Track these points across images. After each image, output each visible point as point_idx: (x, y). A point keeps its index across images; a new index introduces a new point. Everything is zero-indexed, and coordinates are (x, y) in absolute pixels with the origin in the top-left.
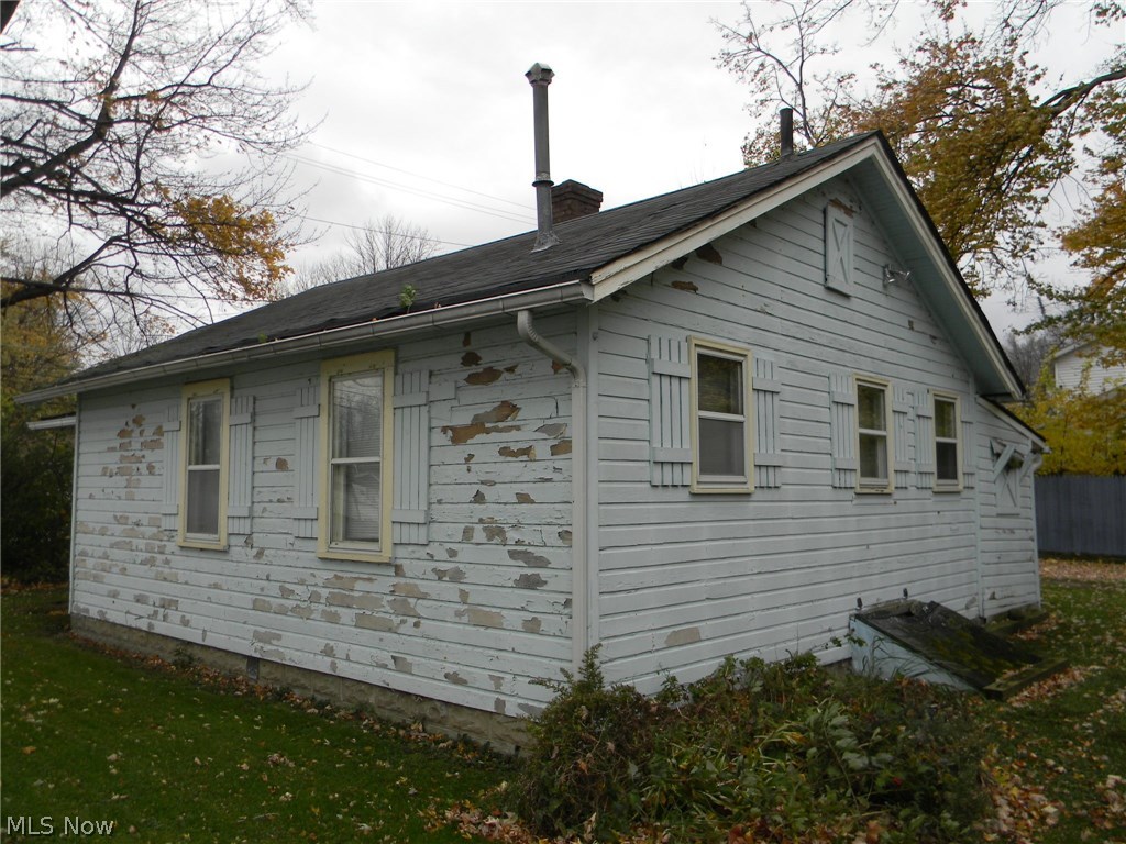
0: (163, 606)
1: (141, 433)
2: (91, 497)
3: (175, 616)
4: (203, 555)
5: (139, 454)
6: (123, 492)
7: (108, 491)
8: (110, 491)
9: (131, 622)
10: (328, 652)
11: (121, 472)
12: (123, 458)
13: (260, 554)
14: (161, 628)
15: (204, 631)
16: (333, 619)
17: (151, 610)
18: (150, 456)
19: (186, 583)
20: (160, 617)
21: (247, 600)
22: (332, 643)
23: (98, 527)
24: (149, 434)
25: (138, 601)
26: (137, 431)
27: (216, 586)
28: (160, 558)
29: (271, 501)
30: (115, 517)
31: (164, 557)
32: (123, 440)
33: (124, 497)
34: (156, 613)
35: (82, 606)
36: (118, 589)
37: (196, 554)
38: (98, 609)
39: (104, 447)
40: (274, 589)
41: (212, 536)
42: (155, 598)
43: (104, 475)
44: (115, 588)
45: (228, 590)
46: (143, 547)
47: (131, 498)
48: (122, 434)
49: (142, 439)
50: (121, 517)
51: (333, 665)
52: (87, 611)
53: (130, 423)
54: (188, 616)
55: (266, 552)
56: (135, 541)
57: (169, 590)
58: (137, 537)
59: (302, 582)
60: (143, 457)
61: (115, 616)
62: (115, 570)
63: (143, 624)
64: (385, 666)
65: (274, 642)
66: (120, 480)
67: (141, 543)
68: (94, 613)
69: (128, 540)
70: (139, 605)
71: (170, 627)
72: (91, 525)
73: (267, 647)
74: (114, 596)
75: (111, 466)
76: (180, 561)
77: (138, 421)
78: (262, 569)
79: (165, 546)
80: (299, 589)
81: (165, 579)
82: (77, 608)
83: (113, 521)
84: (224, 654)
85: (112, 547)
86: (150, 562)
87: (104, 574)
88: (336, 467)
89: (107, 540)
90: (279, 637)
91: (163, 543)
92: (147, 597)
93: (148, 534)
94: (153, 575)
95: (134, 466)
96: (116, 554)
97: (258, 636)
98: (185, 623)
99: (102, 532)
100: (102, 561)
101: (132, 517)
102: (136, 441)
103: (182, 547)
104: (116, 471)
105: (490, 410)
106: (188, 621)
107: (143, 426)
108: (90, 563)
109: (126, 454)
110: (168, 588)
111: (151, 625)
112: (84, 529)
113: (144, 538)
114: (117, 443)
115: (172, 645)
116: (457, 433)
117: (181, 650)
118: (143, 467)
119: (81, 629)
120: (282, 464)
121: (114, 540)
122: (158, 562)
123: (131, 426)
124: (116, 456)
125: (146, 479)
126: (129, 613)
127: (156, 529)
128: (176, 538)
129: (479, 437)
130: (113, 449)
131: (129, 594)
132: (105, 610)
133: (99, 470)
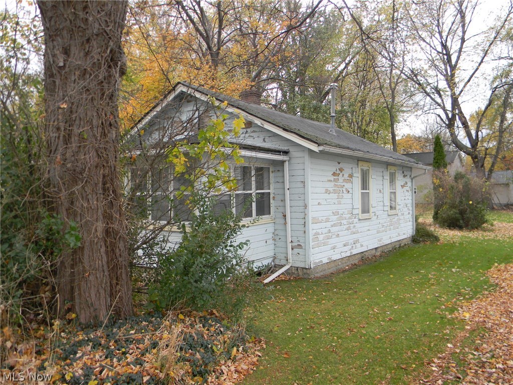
0: (354, 244)
1: (343, 175)
2: (319, 204)
3: (358, 245)
4: (366, 221)
5: (343, 184)
6: (336, 201)
8: (329, 200)
9: (344, 255)
11: (335, 192)
12: (335, 185)
13: (377, 217)
14: (355, 252)
17: (350, 247)
18: (348, 186)
19: (361, 232)
20: (354, 248)
21: (375, 232)
23: (324, 218)
24: (346, 176)
25: (345, 246)
26: (341, 174)
28: (352, 225)
29: (379, 202)
30: (333, 212)
31: (353, 225)
32: (335, 177)
33: (336, 203)
34: (352, 247)
35: (317, 261)
36: (335, 244)
37: (364, 221)
38: (327, 258)
39: (326, 179)
40: (380, 226)
41: (369, 214)
42: (351, 241)
43: (326, 193)
45: (371, 230)
47: (340, 203)
48: (334, 174)
49: (343, 178)
50: (335, 212)
51: (391, 240)
52: (321, 261)
53: (338, 170)
54: (362, 243)
55: (379, 216)
58: (343, 220)
59: (385, 223)
60: (344, 186)
61: (336, 257)
62: (333, 236)
63: (349, 254)
66: (335, 196)
67: (344, 222)
68: (325, 261)
69: (339, 222)
70: (345, 247)
71: (358, 250)
72: (320, 218)
73: (381, 242)
74: (334, 249)
75: (329, 189)
76: (359, 225)
77: (341, 170)
78: (378, 221)
79: (353, 221)
81: (354, 233)
82: (315, 263)
83: (332, 215)
84: (371, 251)
85: (332, 226)
86: (348, 229)
87: (328, 240)
88: (391, 192)
89: (329, 224)
90: (382, 239)
92: (349, 242)
93: (347, 218)
94: (350, 233)
95: (341, 189)
96: (334, 229)
98: (362, 246)
99: (327, 221)
100: (327, 234)
101: (340, 212)
102: (341, 178)
103: (359, 220)
104: (333, 191)
105: (405, 182)
106: (363, 245)
107: (343, 172)
108: (321, 237)
109: (336, 183)
110: (355, 236)
111: (351, 253)
112: (316, 221)
113: (346, 219)
114: (332, 178)
115: (357, 256)
116: (402, 186)
117: (359, 256)
118: (344, 189)
119: (317, 273)
120: (380, 191)
121: (332, 223)
122: (352, 228)
123: (338, 172)
124: (332, 184)
125: (346, 195)
126: (342, 252)
127: (350, 215)
128: (357, 217)
129: (404, 188)
130: (330, 181)
131: (341, 244)
132: (330, 257)
133: (324, 190)
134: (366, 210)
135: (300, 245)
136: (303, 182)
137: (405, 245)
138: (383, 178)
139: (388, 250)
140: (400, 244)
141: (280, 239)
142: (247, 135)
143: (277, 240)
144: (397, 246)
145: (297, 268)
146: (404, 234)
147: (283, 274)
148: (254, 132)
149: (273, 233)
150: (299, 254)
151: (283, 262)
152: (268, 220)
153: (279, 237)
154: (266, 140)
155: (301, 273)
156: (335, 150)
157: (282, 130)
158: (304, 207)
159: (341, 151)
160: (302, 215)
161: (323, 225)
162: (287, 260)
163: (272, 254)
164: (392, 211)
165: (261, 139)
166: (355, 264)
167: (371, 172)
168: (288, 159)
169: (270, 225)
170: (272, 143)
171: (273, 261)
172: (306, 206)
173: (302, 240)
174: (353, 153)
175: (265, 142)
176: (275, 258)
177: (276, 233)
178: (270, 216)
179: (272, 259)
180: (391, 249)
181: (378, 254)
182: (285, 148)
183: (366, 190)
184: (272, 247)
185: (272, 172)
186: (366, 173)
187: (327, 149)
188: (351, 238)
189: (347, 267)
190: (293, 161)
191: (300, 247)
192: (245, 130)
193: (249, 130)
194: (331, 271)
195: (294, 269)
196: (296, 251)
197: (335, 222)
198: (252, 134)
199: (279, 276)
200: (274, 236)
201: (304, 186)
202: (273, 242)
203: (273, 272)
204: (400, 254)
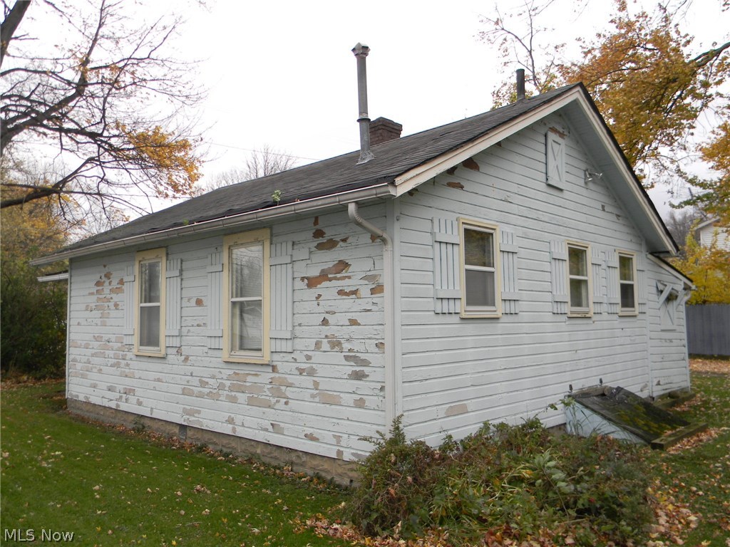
0: (125, 393)
1: (110, 283)
2: (79, 324)
3: (133, 399)
4: (150, 360)
5: (109, 296)
6: (99, 321)
7: (89, 320)
8: (91, 320)
9: (106, 403)
10: (230, 421)
11: (97, 308)
12: (99, 299)
13: (186, 359)
14: (124, 407)
15: (152, 408)
16: (233, 400)
17: (118, 395)
18: (116, 298)
19: (140, 378)
20: (124, 400)
21: (178, 389)
22: (233, 415)
23: (83, 343)
24: (115, 284)
25: (109, 390)
26: (107, 283)
27: (159, 380)
28: (123, 362)
29: (193, 326)
30: (94, 336)
31: (125, 362)
32: (99, 288)
33: (99, 324)
34: (121, 397)
35: (74, 393)
36: (97, 382)
37: (145, 359)
38: (84, 395)
39: (87, 292)
40: (195, 381)
41: (156, 348)
42: (121, 388)
43: (87, 310)
44: (95, 382)
45: (166, 382)
46: (112, 356)
47: (104, 325)
48: (98, 284)
49: (111, 287)
50: (98, 336)
51: (234, 430)
52: (77, 396)
53: (103, 277)
54: (141, 399)
55: (190, 358)
56: (107, 352)
57: (129, 382)
58: (108, 350)
59: (213, 377)
60: (112, 298)
61: (94, 400)
62: (94, 370)
63: (113, 405)
64: (266, 430)
65: (196, 415)
66: (97, 313)
67: (111, 353)
68: (82, 398)
69: (102, 351)
70: (110, 392)
71: (130, 406)
72: (79, 342)
73: (192, 418)
74: (94, 387)
75: (91, 305)
76: (136, 364)
77: (108, 276)
78: (189, 369)
79: (126, 355)
80: (211, 381)
81: (126, 376)
82: (71, 394)
83: (93, 339)
84: (164, 423)
85: (92, 355)
86: (117, 365)
87: (87, 373)
88: (234, 303)
89: (89, 352)
90: (199, 412)
91: (125, 353)
92: (116, 387)
93: (115, 348)
94: (118, 373)
95: (106, 304)
96: (96, 360)
97: (186, 412)
99: (87, 346)
100: (86, 365)
101: (104, 337)
102: (107, 288)
104: (94, 307)
105: (331, 266)
106: (141, 402)
107: (110, 279)
108: (79, 366)
109: (101, 296)
111: (118, 405)
112: (75, 344)
113: (112, 350)
114: (95, 289)
116: (311, 281)
117: (135, 420)
118: (111, 305)
119: (73, 408)
120: (199, 302)
121: (94, 351)
122: (122, 365)
123: (104, 279)
124: (94, 298)
125: (113, 312)
126: (103, 397)
127: (120, 345)
128: (132, 350)
129: (325, 283)
130: (92, 294)
131: (104, 386)
132: (88, 396)
133: (83, 307)
134: (149, 336)
138: (208, 272)
181: (187, 440)
188: (119, 382)
197: (97, 351)
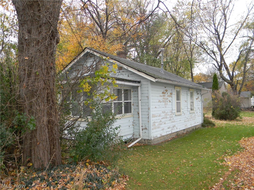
0: (173, 127)
1: (167, 93)
2: (155, 107)
3: (175, 128)
4: (179, 116)
5: (167, 98)
6: (164, 106)
8: (161, 106)
9: (168, 133)
10: (191, 124)
11: (163, 102)
12: (164, 98)
13: (184, 114)
14: (173, 131)
17: (171, 129)
18: (170, 98)
19: (176, 122)
20: (173, 129)
21: (183, 121)
23: (158, 115)
24: (169, 94)
25: (168, 128)
26: (166, 93)
27: (180, 121)
30: (162, 112)
31: (173, 118)
32: (163, 94)
35: (155, 136)
38: (159, 134)
39: (159, 95)
40: (186, 118)
41: (180, 113)
43: (159, 102)
44: (163, 128)
46: (169, 117)
47: (166, 107)
48: (163, 93)
49: (167, 95)
50: (164, 111)
51: (191, 126)
52: (157, 136)
53: (165, 91)
58: (167, 115)
59: (188, 117)
60: (168, 98)
61: (164, 134)
62: (163, 124)
63: (170, 132)
66: (164, 103)
67: (168, 116)
68: (159, 136)
69: (165, 116)
72: (156, 115)
74: (163, 130)
75: (161, 100)
76: (175, 118)
77: (166, 91)
79: (173, 116)
81: (173, 122)
82: (154, 137)
83: (162, 113)
85: (162, 119)
86: (170, 120)
87: (160, 125)
88: (191, 102)
89: (160, 118)
90: (187, 125)
92: (170, 127)
94: (171, 122)
95: (166, 100)
96: (163, 120)
97: (186, 126)
98: (177, 128)
99: (160, 116)
100: (159, 123)
101: (166, 111)
102: (166, 95)
103: (176, 115)
104: (162, 101)
105: (198, 97)
107: (167, 92)
108: (156, 124)
109: (164, 97)
110: (174, 123)
111: (172, 132)
112: (154, 116)
113: (169, 115)
114: (162, 95)
115: (174, 134)
116: (197, 99)
117: (176, 134)
118: (168, 100)
119: (155, 142)
120: (186, 101)
121: (162, 117)
122: (172, 119)
123: (165, 92)
124: (162, 98)
125: (169, 103)
126: (167, 132)
127: (171, 113)
128: (174, 114)
129: (198, 100)
130: (161, 96)
131: (167, 128)
132: (161, 134)
133: (158, 101)
134: (178, 110)
135: (146, 128)
136: (148, 97)
137: (198, 128)
138: (187, 95)
139: (190, 130)
140: (196, 128)
141: (136, 125)
142: (120, 73)
143: (135, 125)
144: (195, 129)
145: (145, 140)
146: (198, 122)
147: (137, 142)
148: (123, 72)
149: (133, 122)
150: (145, 132)
151: (138, 136)
152: (130, 115)
153: (136, 124)
154: (129, 76)
155: (146, 142)
156: (163, 81)
157: (137, 71)
158: (148, 109)
159: (167, 81)
160: (147, 113)
161: (158, 118)
162: (140, 135)
163: (132, 132)
164: (192, 111)
165: (127, 75)
166: (174, 138)
167: (181, 92)
168: (140, 85)
169: (131, 118)
170: (132, 77)
171: (133, 136)
172: (149, 109)
173: (147, 125)
174: (172, 82)
175: (129, 77)
176: (133, 135)
177: (134, 122)
178: (131, 113)
179: (132, 135)
180: (191, 130)
181: (185, 132)
182: (139, 80)
183: (179, 101)
184: (132, 129)
185: (132, 92)
186: (179, 92)
187: (159, 80)
188: (171, 125)
189: (170, 139)
190: (142, 86)
191: (146, 129)
192: (119, 71)
193: (121, 71)
194: (161, 141)
195: (143, 140)
196: (144, 131)
197: (163, 117)
198: (122, 73)
199: (136, 144)
200: (133, 123)
201: (148, 99)
202: (133, 126)
203: (132, 142)
204: (196, 132)
